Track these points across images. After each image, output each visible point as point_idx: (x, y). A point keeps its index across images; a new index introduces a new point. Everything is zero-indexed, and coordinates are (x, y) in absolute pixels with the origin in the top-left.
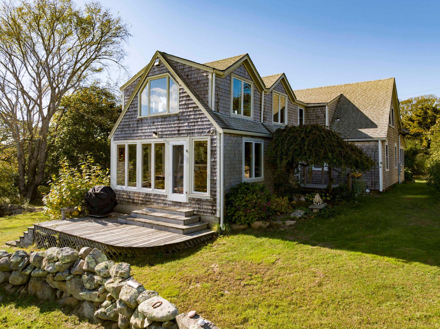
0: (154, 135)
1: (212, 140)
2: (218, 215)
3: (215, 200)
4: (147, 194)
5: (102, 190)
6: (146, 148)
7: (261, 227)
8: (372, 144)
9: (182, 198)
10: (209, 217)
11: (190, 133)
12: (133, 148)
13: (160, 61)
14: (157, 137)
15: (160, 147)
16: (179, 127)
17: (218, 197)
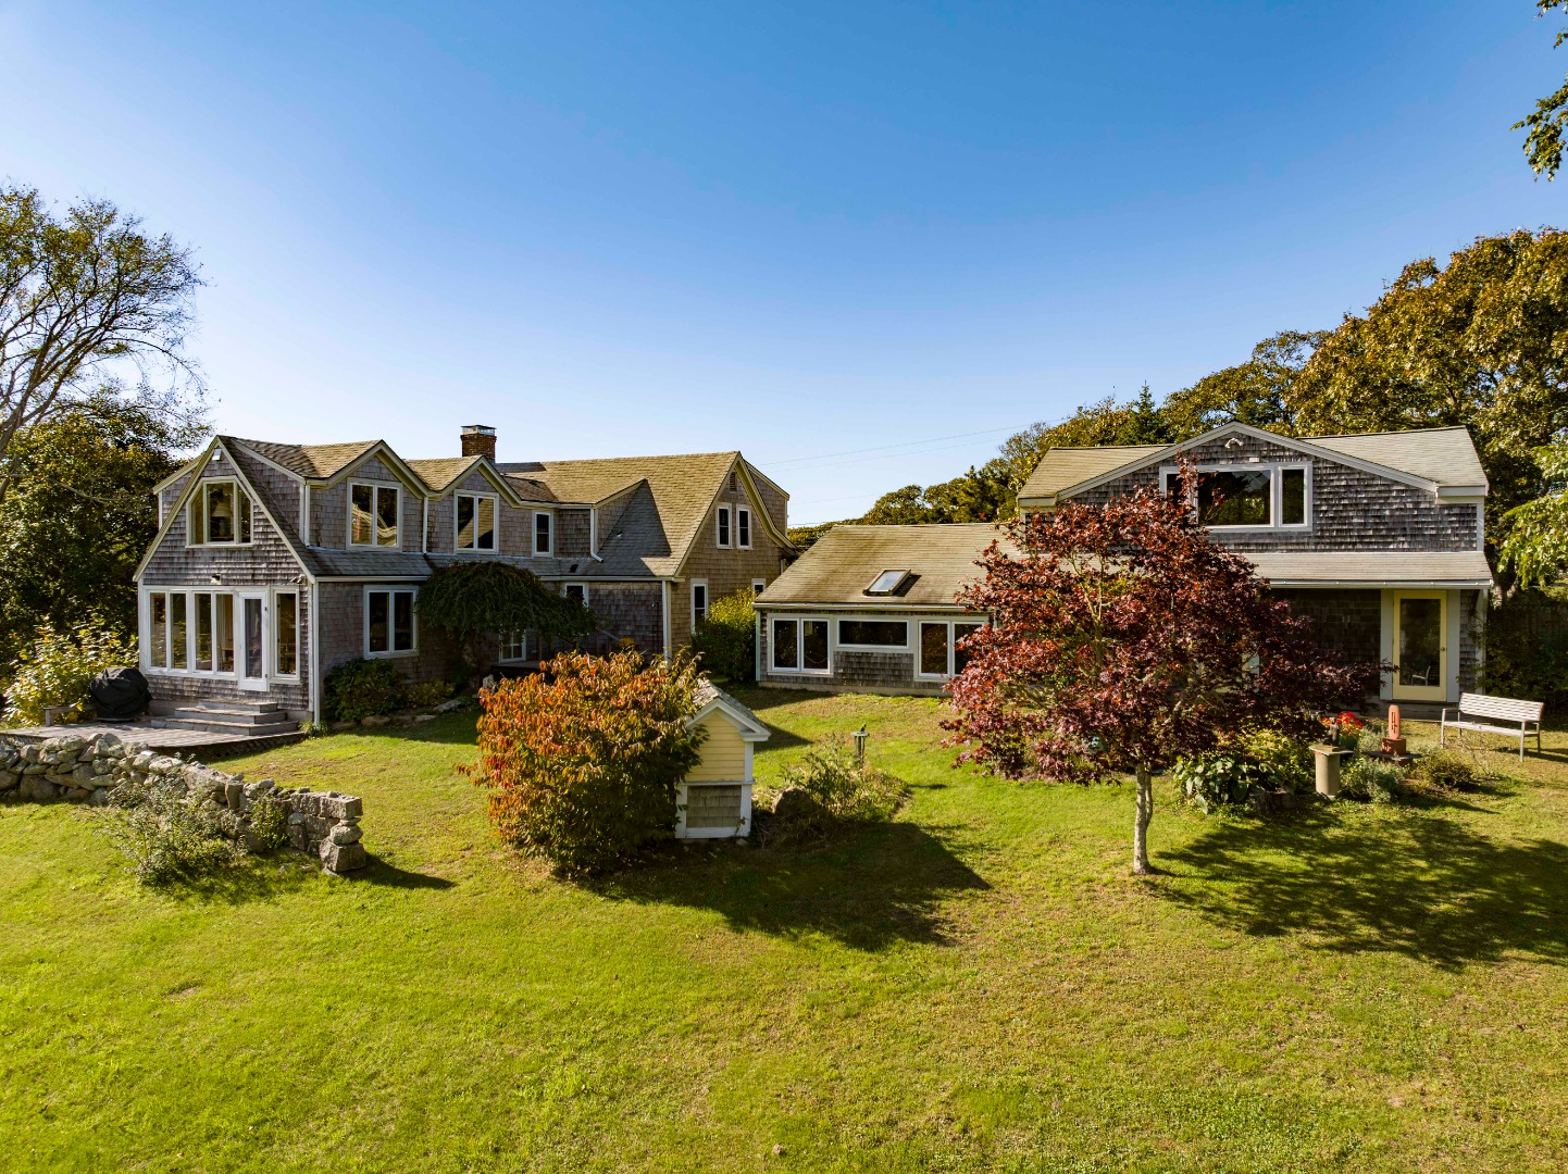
0: (214, 581)
1: (301, 593)
2: (310, 709)
3: (306, 685)
4: (205, 681)
5: (121, 675)
6: (203, 600)
7: (375, 725)
8: (655, 585)
9: (259, 684)
10: (297, 712)
11: (270, 580)
12: (179, 600)
13: (222, 454)
14: (219, 583)
15: (226, 601)
16: (255, 569)
17: (310, 681)
